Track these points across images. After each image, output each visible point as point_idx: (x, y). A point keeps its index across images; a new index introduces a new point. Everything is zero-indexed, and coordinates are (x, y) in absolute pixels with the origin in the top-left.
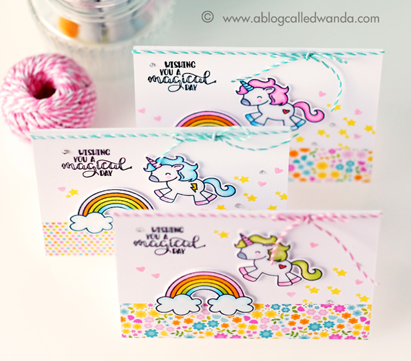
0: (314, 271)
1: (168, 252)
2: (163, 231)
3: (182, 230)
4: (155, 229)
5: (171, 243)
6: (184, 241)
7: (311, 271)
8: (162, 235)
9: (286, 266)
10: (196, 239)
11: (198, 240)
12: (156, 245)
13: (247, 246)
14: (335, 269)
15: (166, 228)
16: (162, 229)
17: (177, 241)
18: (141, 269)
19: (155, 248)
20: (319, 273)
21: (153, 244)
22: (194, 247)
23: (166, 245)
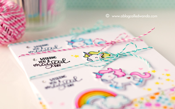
2: (47, 59)
8: (47, 61)
19: (45, 66)
21: (44, 64)
22: (65, 63)
23: (50, 64)
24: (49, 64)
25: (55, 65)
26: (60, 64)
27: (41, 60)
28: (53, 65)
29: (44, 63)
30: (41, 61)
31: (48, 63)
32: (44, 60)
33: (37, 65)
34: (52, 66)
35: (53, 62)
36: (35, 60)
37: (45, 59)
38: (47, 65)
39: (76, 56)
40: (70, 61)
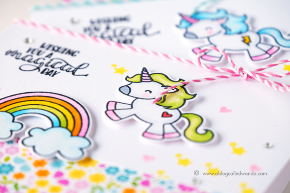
0: (204, 132)
7: (201, 130)
9: (171, 116)
14: (233, 144)
20: (210, 136)
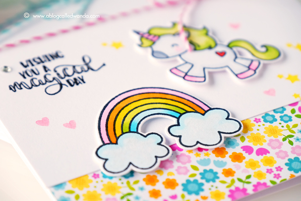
1: (64, 86)
2: (39, 63)
3: (60, 54)
4: (25, 64)
5: (58, 74)
6: (74, 67)
8: (40, 67)
10: (87, 60)
11: (90, 61)
12: (41, 83)
13: (154, 43)
15: (39, 58)
16: (34, 60)
17: (64, 70)
18: (44, 122)
19: (42, 87)
21: (36, 82)
22: (92, 70)
23: (54, 79)
24: (50, 78)
25: (68, 81)
26: (80, 75)
27: (24, 69)
28: (64, 81)
29: (35, 76)
30: (26, 72)
31: (48, 77)
32: (33, 68)
33: (20, 86)
34: (61, 85)
35: (60, 71)
36: (9, 70)
37: (34, 63)
38: (48, 84)
39: (117, 45)
40: (104, 65)
